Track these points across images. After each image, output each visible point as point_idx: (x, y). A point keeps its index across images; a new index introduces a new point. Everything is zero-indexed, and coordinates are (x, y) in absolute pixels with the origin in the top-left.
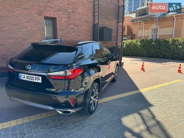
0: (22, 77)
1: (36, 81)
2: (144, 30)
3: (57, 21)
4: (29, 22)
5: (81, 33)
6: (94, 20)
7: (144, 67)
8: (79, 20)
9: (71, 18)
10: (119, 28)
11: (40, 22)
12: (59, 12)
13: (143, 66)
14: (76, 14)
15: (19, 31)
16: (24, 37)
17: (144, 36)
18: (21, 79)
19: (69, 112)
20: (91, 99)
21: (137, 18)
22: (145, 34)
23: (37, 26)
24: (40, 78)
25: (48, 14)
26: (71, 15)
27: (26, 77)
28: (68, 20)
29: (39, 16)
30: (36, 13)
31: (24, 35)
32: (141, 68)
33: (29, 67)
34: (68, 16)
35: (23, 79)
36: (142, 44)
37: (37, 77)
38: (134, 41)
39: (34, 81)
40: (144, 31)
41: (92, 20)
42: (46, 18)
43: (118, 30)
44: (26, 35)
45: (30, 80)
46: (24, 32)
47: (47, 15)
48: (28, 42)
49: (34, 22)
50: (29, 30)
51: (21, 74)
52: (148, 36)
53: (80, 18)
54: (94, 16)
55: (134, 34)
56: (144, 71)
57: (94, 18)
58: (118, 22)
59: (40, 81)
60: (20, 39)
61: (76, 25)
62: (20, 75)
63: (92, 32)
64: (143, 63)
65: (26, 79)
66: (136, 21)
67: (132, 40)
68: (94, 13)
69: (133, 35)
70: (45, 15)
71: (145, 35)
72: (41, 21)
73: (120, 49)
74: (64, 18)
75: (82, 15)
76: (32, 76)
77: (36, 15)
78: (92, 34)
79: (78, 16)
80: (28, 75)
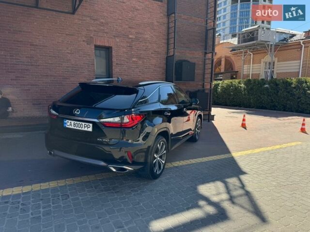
0: (68, 124)
1: (86, 129)
2: (253, 64)
3: (113, 52)
4: (73, 53)
5: (149, 69)
6: (168, 49)
7: (246, 122)
8: (145, 50)
9: (133, 48)
10: (208, 62)
11: (88, 53)
12: (116, 38)
13: (244, 120)
14: (141, 42)
15: (59, 66)
16: (65, 75)
17: (252, 74)
18: (67, 126)
19: (125, 170)
20: (155, 158)
21: (239, 45)
22: (254, 70)
23: (84, 59)
24: (91, 125)
25: (100, 41)
26: (133, 44)
27: (73, 124)
28: (129, 49)
29: (87, 44)
30: (84, 41)
31: (66, 72)
32: (241, 125)
33: (78, 112)
34: (129, 45)
35: (69, 127)
36: (247, 87)
37: (87, 124)
38: (235, 82)
39: (83, 129)
40: (252, 66)
41: (166, 49)
42: (97, 47)
43: (205, 64)
44: (68, 72)
45: (78, 128)
46: (65, 68)
47: (98, 44)
48: (71, 81)
49: (80, 53)
50: (72, 65)
51: (67, 121)
52: (259, 74)
53: (148, 47)
54: (168, 44)
55: (236, 70)
56: (245, 128)
57: (168, 47)
58: (206, 53)
59: (90, 129)
60: (60, 78)
61: (140, 58)
62: (65, 122)
63: (165, 68)
64: (244, 116)
65: (73, 127)
66: (239, 50)
67: (231, 81)
68: (168, 39)
69: (234, 73)
70: (96, 42)
71: (254, 73)
72: (90, 51)
73: (208, 93)
74: (123, 47)
75: (151, 43)
76: (81, 123)
77: (84, 43)
78: (164, 71)
79: (144, 44)
80: (76, 122)
